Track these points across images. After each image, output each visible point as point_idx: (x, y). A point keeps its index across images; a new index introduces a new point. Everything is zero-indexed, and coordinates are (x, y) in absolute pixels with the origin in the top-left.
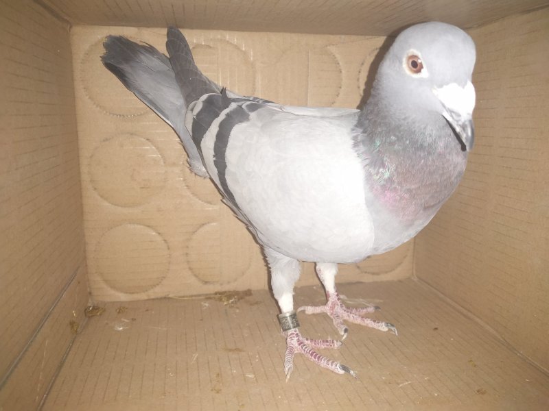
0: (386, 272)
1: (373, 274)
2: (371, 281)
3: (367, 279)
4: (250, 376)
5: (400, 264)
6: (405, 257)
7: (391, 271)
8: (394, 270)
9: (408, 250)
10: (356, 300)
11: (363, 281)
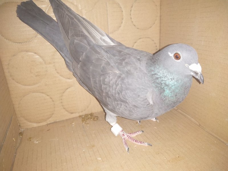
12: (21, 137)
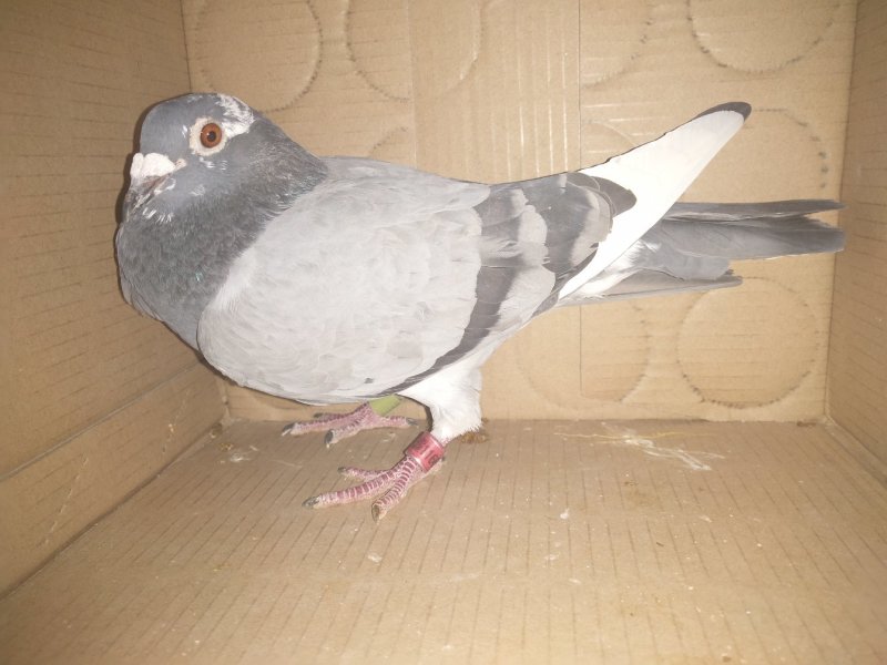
0: (760, 405)
1: (731, 405)
2: (724, 418)
3: (715, 414)
4: (373, 559)
5: (793, 389)
6: (804, 376)
7: (772, 402)
8: (778, 400)
9: (813, 361)
10: (670, 450)
11: (707, 418)
12: (213, 437)
